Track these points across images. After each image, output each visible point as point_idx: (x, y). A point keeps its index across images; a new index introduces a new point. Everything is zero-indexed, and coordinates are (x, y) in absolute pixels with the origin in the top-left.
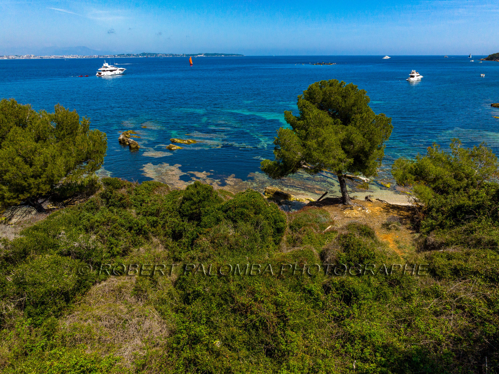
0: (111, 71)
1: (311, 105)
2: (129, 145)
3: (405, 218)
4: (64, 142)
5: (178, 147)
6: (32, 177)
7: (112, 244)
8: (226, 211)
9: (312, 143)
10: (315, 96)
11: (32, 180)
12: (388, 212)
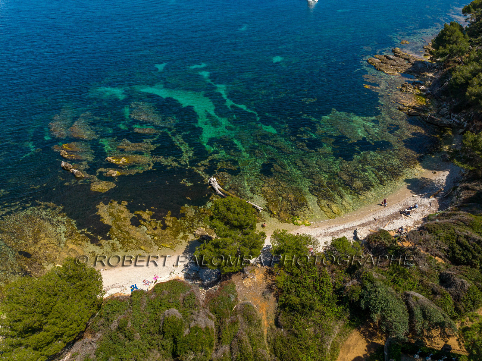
12: (266, 278)
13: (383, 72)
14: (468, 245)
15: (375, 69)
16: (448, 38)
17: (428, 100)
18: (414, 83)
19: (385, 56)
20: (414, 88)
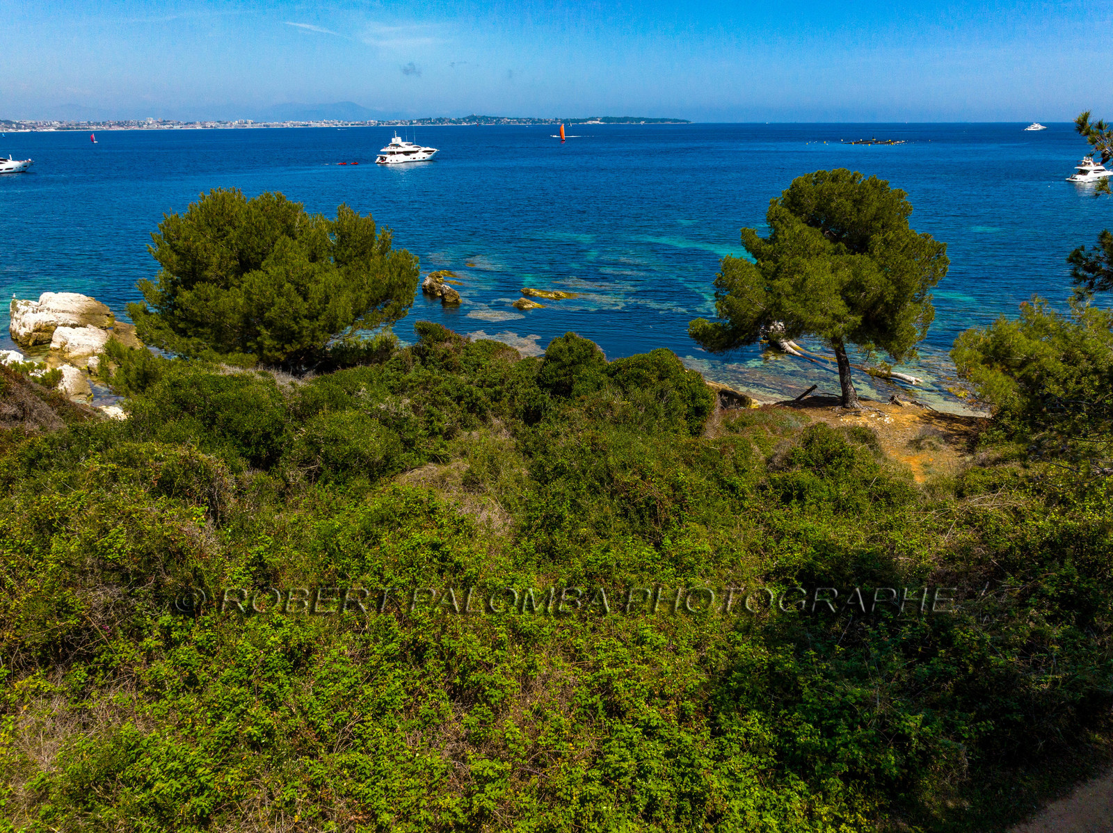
0: (407, 153)
1: (792, 216)
2: (443, 295)
3: (960, 435)
4: (350, 268)
5: (536, 304)
6: (305, 317)
7: (432, 415)
8: (611, 375)
9: (783, 283)
10: (802, 200)
11: (305, 323)
12: (929, 423)
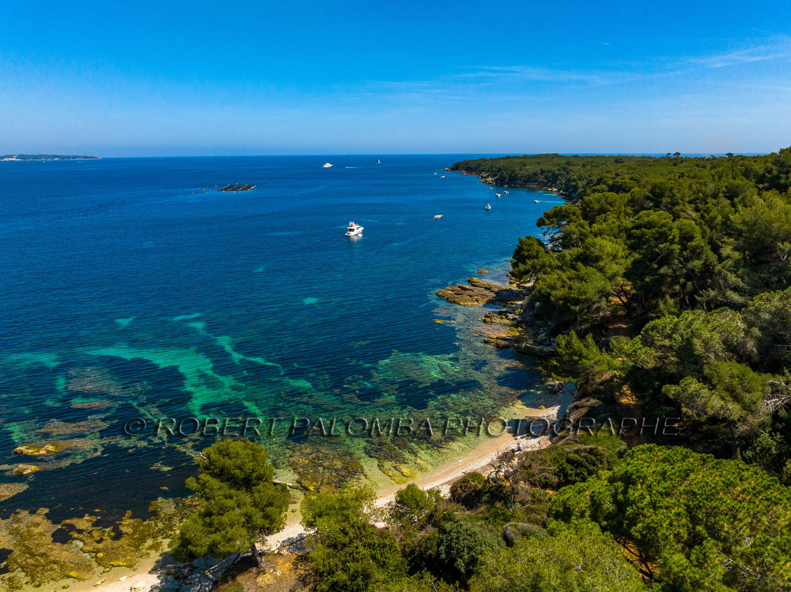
12: (296, 569)
13: (459, 304)
14: (580, 459)
15: (448, 302)
16: (526, 254)
17: (520, 329)
18: (500, 313)
19: (459, 287)
20: (502, 318)
